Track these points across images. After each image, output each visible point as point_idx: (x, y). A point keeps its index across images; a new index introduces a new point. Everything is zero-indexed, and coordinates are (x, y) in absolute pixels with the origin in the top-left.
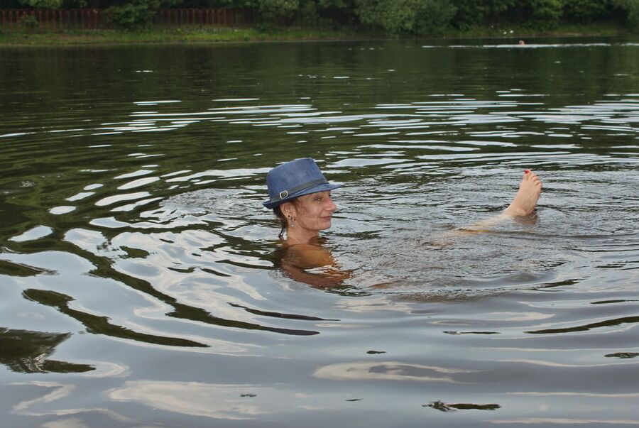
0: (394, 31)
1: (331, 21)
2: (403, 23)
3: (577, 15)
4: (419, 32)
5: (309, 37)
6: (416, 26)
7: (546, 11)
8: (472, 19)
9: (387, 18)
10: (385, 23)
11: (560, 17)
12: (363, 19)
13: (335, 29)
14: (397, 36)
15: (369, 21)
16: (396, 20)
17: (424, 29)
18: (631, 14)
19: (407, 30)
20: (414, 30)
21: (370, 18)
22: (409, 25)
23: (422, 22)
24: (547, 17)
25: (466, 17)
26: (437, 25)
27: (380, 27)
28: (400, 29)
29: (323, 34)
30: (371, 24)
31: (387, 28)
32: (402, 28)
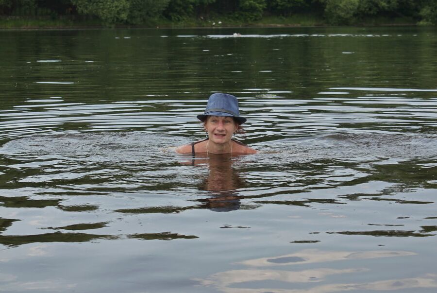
0: (110, 21)
1: (49, 11)
2: (118, 13)
3: (279, 8)
4: (134, 22)
5: (28, 26)
6: (131, 17)
7: (250, 4)
8: (183, 11)
9: (103, 9)
10: (101, 13)
11: (264, 9)
12: (80, 9)
13: (54, 19)
14: (113, 26)
15: (85, 11)
16: (111, 10)
17: (139, 19)
18: (328, 7)
19: (122, 20)
20: (129, 20)
21: (87, 8)
22: (124, 16)
23: (136, 13)
24: (253, 9)
25: (178, 9)
26: (150, 16)
27: (96, 17)
28: (115, 20)
29: (42, 23)
30: (87, 15)
31: (103, 18)
32: (117, 19)
